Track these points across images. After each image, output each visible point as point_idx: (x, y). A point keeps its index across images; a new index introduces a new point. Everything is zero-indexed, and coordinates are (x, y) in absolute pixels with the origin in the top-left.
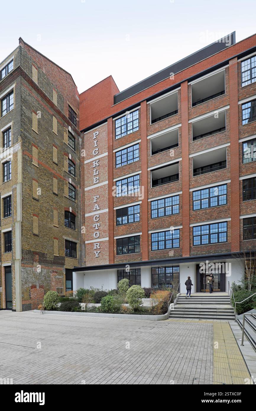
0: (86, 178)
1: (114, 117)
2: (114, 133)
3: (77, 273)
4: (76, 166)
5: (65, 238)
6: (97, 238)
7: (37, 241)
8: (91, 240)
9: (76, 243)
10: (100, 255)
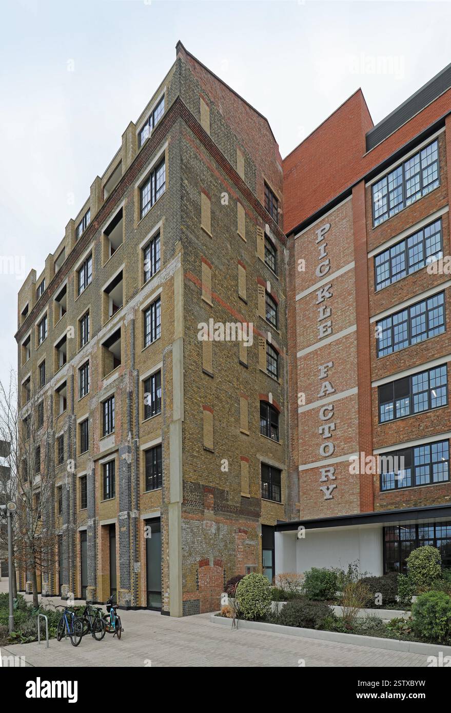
0: (299, 330)
1: (367, 179)
2: (370, 215)
3: (284, 535)
4: (280, 306)
5: (262, 458)
6: (328, 456)
7: (211, 463)
8: (313, 462)
9: (279, 471)
10: (336, 493)
